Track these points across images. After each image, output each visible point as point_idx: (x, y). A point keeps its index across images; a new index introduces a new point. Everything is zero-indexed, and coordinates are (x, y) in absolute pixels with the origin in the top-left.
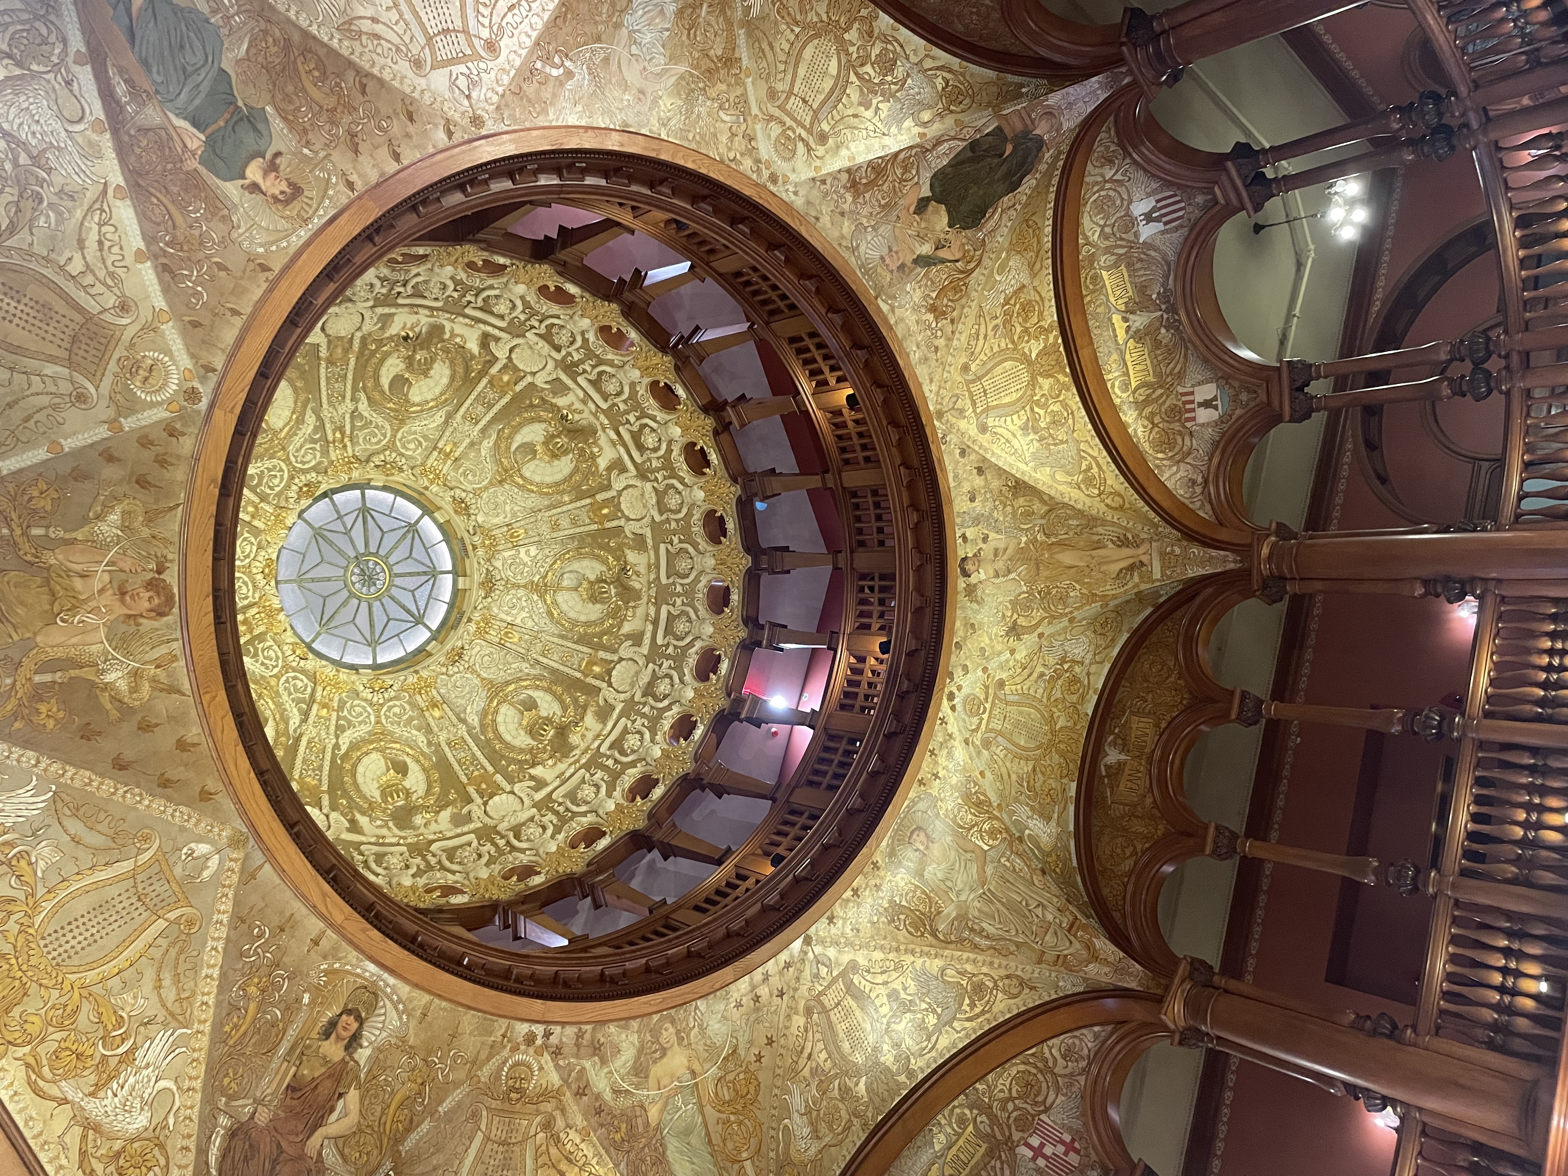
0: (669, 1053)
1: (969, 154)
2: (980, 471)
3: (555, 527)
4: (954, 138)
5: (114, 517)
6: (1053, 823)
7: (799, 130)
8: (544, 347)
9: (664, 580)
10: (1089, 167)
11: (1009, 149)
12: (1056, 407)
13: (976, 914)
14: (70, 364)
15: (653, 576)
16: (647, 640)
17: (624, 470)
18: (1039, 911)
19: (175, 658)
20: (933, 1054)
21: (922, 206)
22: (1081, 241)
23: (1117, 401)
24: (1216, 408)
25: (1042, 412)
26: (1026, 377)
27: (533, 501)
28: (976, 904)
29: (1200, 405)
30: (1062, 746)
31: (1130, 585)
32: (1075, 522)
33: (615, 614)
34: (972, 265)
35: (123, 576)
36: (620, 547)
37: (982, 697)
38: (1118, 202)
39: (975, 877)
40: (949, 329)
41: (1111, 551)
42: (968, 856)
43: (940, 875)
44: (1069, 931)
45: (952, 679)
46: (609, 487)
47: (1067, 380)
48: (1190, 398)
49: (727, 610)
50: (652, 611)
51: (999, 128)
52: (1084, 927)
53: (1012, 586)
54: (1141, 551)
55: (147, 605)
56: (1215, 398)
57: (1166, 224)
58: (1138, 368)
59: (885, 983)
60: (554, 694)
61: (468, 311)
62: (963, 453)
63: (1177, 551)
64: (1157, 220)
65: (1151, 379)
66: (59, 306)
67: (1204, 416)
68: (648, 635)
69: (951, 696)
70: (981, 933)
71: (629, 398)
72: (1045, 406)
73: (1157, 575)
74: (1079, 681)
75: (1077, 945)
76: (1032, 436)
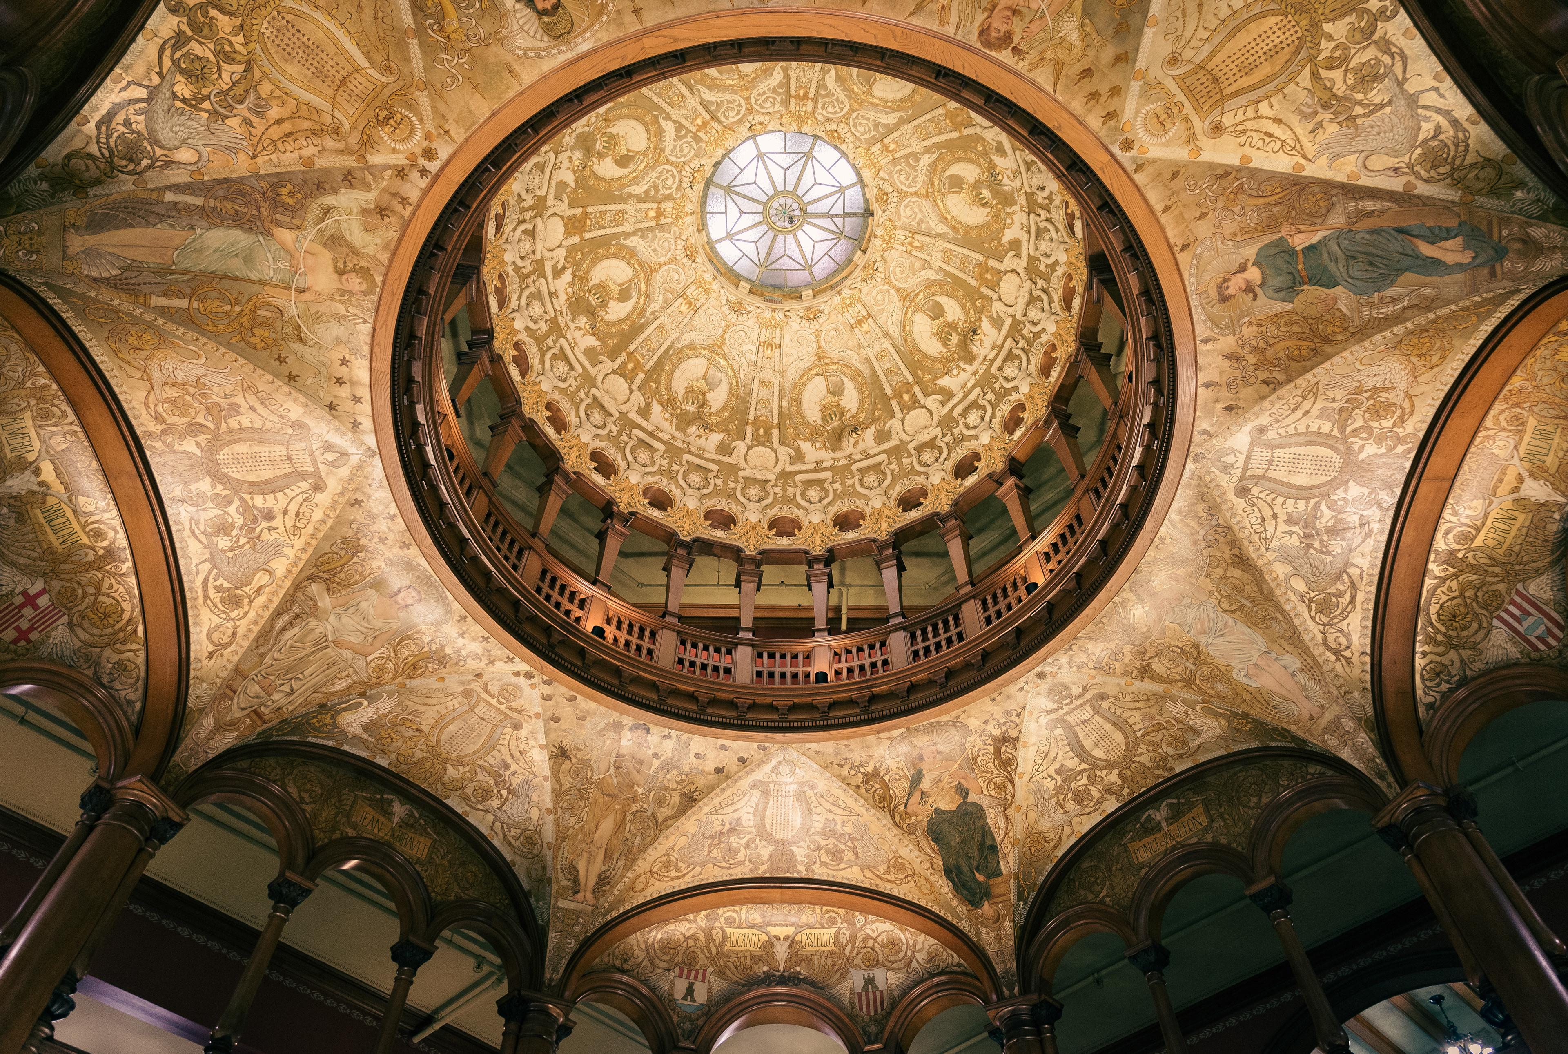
0: (336, 276)
1: (989, 843)
2: (719, 771)
3: (765, 384)
4: (1006, 834)
5: (1074, 37)
6: (359, 732)
7: (1066, 709)
8: (925, 437)
9: (686, 457)
10: (932, 941)
11: (980, 877)
12: (741, 856)
13: (310, 626)
14: (1201, 67)
15: (693, 449)
16: (639, 420)
17: (792, 461)
18: (286, 688)
19: (942, 24)
20: (187, 532)
21: (964, 792)
22: (871, 917)
23: (720, 911)
24: (684, 998)
25: (743, 842)
26: (779, 836)
27: (792, 375)
28: (320, 629)
29: (691, 985)
30: (428, 765)
31: (561, 876)
32: (637, 841)
33: (669, 403)
34: (897, 818)
35: (1027, 19)
36: (727, 431)
37: (513, 705)
38: (892, 958)
39: (346, 638)
40: (854, 782)
41: (598, 866)
42: (370, 639)
43: (364, 605)
44: (255, 711)
45: (544, 682)
46: (782, 442)
47: (759, 873)
48: (700, 977)
49: (646, 501)
50: (664, 436)
51: (1000, 874)
52: (253, 727)
53: (603, 766)
54: (589, 896)
55: (995, 25)
56: (693, 1000)
57: (859, 994)
58: (741, 938)
59: (285, 512)
60: (623, 320)
61: (978, 390)
62: (742, 760)
63: (577, 928)
64: (865, 988)
65: (728, 947)
66: (1245, 82)
67: (681, 987)
68: (644, 424)
69: (529, 676)
70: (290, 625)
71: (855, 490)
72: (747, 846)
73: (562, 903)
74: (484, 801)
75: (238, 714)
76: (728, 826)
